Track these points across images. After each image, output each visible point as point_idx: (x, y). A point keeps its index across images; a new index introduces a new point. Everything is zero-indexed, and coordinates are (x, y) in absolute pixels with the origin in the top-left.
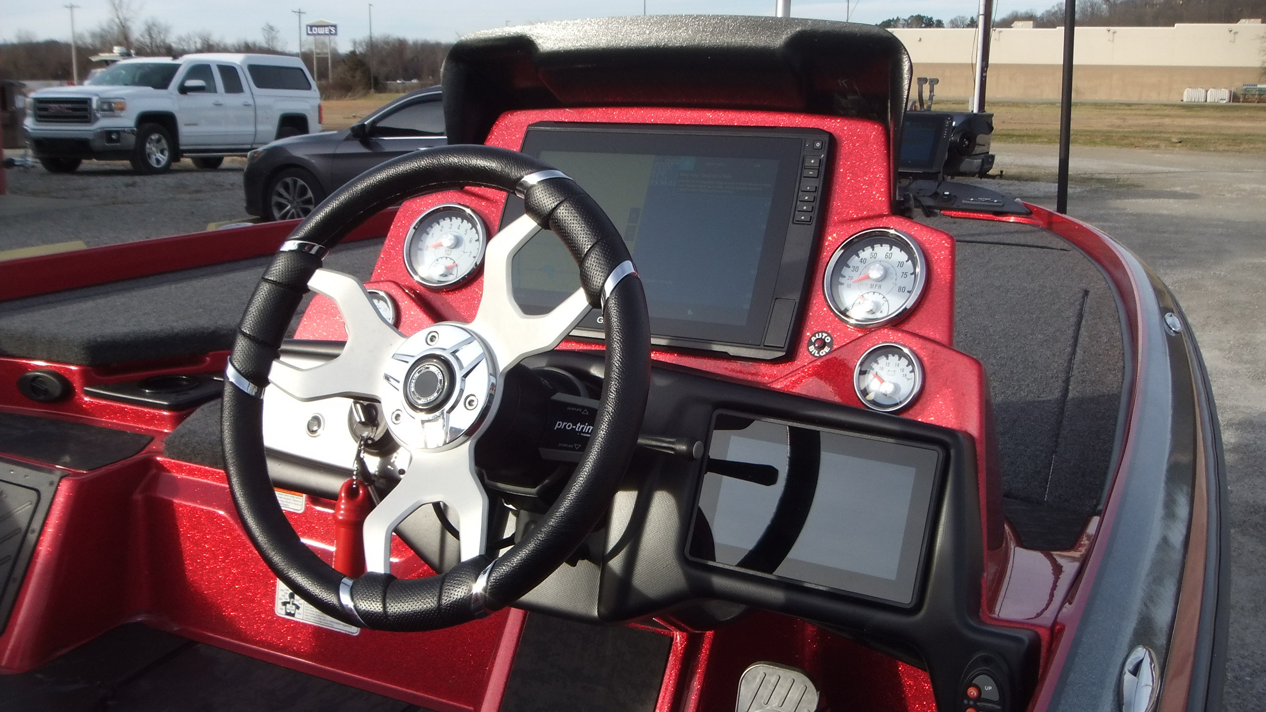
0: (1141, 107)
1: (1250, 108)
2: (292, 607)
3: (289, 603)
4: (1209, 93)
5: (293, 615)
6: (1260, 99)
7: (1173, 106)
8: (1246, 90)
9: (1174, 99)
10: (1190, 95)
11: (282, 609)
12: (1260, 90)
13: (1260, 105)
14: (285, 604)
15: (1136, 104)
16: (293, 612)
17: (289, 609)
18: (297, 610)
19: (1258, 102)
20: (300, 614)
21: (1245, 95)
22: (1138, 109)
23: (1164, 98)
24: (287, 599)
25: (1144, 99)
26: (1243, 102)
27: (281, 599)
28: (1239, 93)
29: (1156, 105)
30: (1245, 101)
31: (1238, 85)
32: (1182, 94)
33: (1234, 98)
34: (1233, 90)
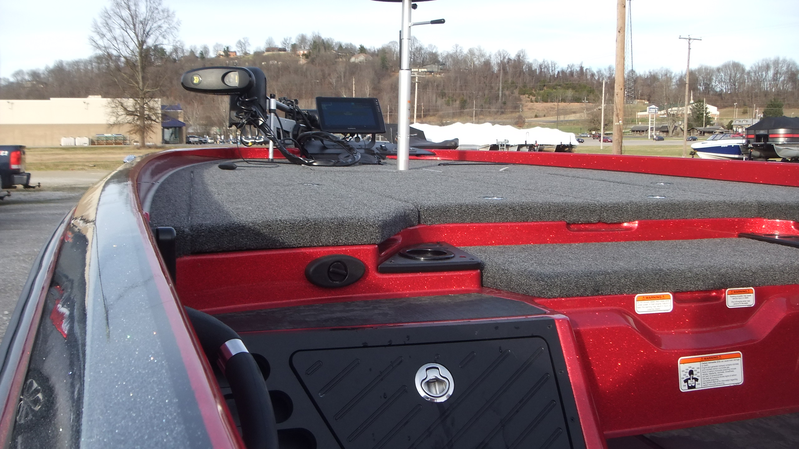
0: (37, 150)
1: (101, 148)
2: (693, 381)
3: (690, 379)
4: (76, 140)
5: (694, 387)
6: (107, 142)
7: (57, 148)
8: (98, 137)
9: (56, 145)
10: (65, 142)
11: (685, 386)
12: (106, 137)
13: (107, 146)
14: (686, 381)
15: (33, 148)
16: (693, 385)
17: (690, 384)
18: (696, 382)
19: (106, 145)
20: (699, 384)
21: (98, 140)
22: (35, 151)
23: (49, 144)
24: (688, 376)
25: (36, 145)
26: (97, 145)
27: (683, 378)
28: (95, 139)
29: (46, 148)
30: (99, 144)
31: (93, 135)
32: (60, 141)
33: (92, 142)
34: (91, 138)
